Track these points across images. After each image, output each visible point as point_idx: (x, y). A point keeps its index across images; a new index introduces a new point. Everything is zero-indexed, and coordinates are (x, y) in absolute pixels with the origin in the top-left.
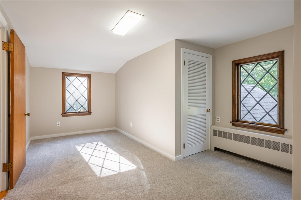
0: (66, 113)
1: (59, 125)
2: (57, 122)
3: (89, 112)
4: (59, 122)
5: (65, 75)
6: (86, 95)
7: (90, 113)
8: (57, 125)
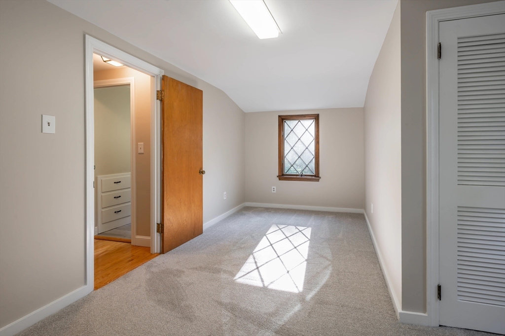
0: (283, 175)
1: (275, 192)
2: (273, 187)
3: (316, 177)
4: (275, 187)
5: (282, 119)
6: (312, 148)
7: (318, 178)
8: (273, 192)
